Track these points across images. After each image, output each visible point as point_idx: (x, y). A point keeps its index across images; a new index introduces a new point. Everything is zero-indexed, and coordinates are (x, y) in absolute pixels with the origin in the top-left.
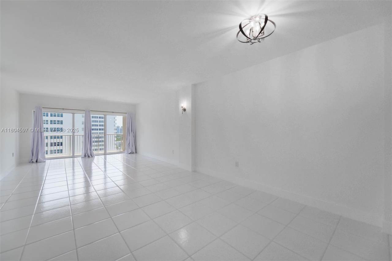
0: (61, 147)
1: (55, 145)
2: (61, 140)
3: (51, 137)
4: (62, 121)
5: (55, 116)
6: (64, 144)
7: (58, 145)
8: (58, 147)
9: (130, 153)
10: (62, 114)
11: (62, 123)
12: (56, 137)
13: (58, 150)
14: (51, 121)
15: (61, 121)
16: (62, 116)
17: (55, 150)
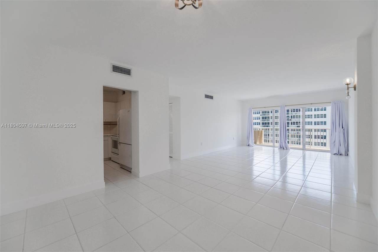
0: (325, 140)
1: (319, 138)
2: (325, 134)
3: (315, 130)
4: (326, 114)
5: (318, 110)
6: (327, 137)
7: (322, 138)
8: (322, 140)
9: (335, 153)
10: (326, 108)
11: (325, 117)
12: (320, 130)
13: (322, 143)
14: (315, 115)
15: (324, 114)
16: (325, 110)
17: (319, 143)
